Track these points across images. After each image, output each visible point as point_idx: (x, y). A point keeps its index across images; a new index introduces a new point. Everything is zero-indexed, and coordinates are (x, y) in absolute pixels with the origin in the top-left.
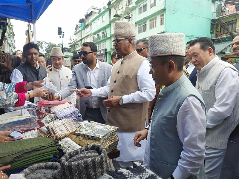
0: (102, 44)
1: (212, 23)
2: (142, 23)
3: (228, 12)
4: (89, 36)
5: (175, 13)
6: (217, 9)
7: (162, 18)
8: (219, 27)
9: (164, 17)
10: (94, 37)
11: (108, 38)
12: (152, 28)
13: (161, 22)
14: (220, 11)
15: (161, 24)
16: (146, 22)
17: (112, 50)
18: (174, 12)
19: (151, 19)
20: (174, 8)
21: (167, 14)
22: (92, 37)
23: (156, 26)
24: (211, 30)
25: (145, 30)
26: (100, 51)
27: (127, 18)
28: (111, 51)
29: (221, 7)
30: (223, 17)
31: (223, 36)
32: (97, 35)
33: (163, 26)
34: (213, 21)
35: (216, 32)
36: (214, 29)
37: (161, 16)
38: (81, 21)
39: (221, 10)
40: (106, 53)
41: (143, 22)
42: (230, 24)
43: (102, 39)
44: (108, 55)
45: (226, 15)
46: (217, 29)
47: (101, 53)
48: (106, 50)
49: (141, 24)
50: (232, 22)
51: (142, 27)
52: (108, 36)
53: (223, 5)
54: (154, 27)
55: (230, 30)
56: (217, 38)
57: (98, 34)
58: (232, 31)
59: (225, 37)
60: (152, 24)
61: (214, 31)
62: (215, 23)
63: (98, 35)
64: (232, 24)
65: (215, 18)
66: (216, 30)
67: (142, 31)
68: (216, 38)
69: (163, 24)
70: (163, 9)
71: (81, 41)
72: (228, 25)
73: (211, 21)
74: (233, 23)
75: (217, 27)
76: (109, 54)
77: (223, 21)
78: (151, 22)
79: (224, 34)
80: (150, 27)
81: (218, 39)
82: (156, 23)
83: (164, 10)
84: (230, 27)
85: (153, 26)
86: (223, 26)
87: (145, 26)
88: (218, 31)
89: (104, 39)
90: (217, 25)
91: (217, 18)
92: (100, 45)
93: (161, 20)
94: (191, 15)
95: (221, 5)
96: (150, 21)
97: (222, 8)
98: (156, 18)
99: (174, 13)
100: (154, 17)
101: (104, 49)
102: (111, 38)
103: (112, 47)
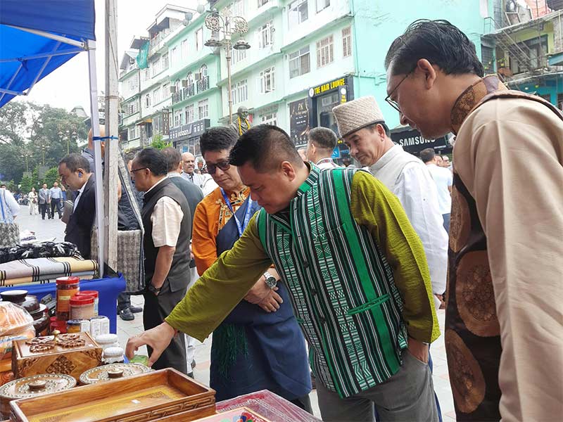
0: (196, 105)
1: (484, 45)
2: (298, 50)
3: (527, 14)
4: (162, 86)
5: (380, 23)
6: (495, 7)
7: (346, 37)
8: (507, 57)
9: (352, 35)
10: (173, 89)
11: (214, 91)
12: (323, 64)
13: (345, 49)
14: (505, 13)
15: (345, 54)
16: (308, 48)
17: (223, 123)
18: (376, 22)
19: (319, 40)
20: (377, 12)
21: (358, 27)
22: (168, 86)
23: (332, 60)
25: (305, 68)
26: (191, 126)
27: (241, 48)
29: (506, 4)
30: (513, 28)
31: (517, 78)
32: (183, 81)
33: (351, 59)
34: (487, 39)
35: (499, 67)
36: (492, 62)
37: (343, 31)
38: (139, 44)
39: (508, 9)
41: (301, 48)
42: (532, 47)
43: (196, 93)
45: (521, 23)
46: (501, 60)
47: (195, 131)
48: (207, 122)
49: (296, 54)
50: (534, 42)
51: (299, 61)
52: (213, 85)
54: (327, 62)
55: (534, 64)
57: (185, 79)
59: (520, 80)
60: (323, 54)
61: (492, 66)
62: (492, 44)
63: (185, 83)
64: (537, 47)
65: (491, 33)
66: (499, 64)
67: (300, 71)
69: (349, 53)
70: (347, 16)
71: (138, 100)
72: (524, 49)
73: (482, 39)
74: (540, 45)
75: (500, 56)
77: (512, 41)
78: (320, 49)
79: (519, 72)
80: (319, 61)
82: (332, 50)
83: (349, 18)
84: (533, 57)
85: (325, 59)
86: (514, 52)
87: (306, 57)
88: (502, 65)
89: (201, 92)
90: (500, 50)
91: (496, 32)
92: (190, 110)
93: (344, 44)
96: (318, 45)
97: (508, 6)
98: (331, 38)
99: (376, 25)
100: (327, 35)
101: (202, 121)
102: (219, 89)
103: (224, 116)
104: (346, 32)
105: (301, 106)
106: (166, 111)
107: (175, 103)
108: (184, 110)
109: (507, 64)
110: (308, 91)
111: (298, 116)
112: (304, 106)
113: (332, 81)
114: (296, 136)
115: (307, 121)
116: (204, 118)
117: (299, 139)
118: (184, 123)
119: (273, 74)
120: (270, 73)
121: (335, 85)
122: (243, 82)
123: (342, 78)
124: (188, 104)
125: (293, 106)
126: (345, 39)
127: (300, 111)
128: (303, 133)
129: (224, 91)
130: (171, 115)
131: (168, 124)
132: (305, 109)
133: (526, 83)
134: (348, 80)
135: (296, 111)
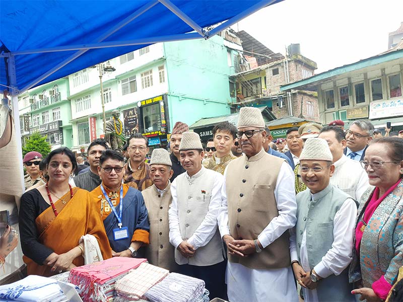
0: (50, 112)
1: (231, 81)
2: (128, 77)
3: (248, 66)
4: (22, 98)
5: (180, 65)
6: (234, 61)
7: (161, 71)
8: (240, 88)
9: (165, 69)
10: (32, 101)
11: (64, 102)
12: (146, 87)
13: (161, 79)
14: (239, 65)
15: (161, 82)
16: (135, 77)
17: (73, 123)
18: (178, 64)
19: (143, 72)
20: (178, 58)
21: (169, 65)
22: (28, 99)
23: (152, 84)
24: (231, 91)
25: (134, 89)
26: (47, 125)
27: (109, 71)
28: (70, 124)
29: (239, 60)
30: (245, 73)
31: (247, 100)
32: (40, 95)
33: (165, 84)
34: (232, 78)
35: (237, 94)
36: (234, 90)
37: (159, 68)
39: (240, 63)
40: (61, 130)
41: (130, 76)
42: (254, 83)
43: (50, 104)
44: (65, 132)
45: (247, 71)
46: (238, 90)
47: (51, 128)
48: (60, 123)
49: (127, 80)
50: (255, 81)
51: (129, 85)
52: (64, 97)
53: (242, 57)
54: (149, 86)
55: (255, 92)
56: (240, 103)
57: (41, 94)
58: (257, 93)
59: (248, 101)
60: (146, 81)
61: (234, 92)
62: (234, 81)
63: (41, 97)
64: (256, 83)
65: (234, 75)
66: (237, 92)
67: (129, 91)
68: (238, 103)
69: (164, 81)
70: (162, 58)
72: (251, 84)
73: (229, 78)
74: (258, 82)
75: (238, 88)
76: (67, 130)
77: (245, 79)
78: (144, 77)
79: (247, 97)
80: (143, 85)
81: (242, 104)
82: (151, 79)
83: (163, 60)
84: (254, 88)
85: (148, 83)
86: (245, 85)
87: (133, 83)
88: (239, 92)
89: (54, 103)
90: (237, 84)
91: (236, 74)
92: (46, 114)
93: (160, 76)
94: (203, 69)
95: (239, 56)
96: (142, 75)
97: (240, 62)
98: (151, 72)
99: (178, 66)
100: (148, 70)
101: (56, 122)
102: (69, 101)
103: (73, 118)
104: (161, 68)
105: (131, 112)
106: (26, 116)
107: (33, 110)
108: (40, 116)
109: (241, 92)
110: (136, 104)
111: (130, 119)
112: (134, 112)
113: (154, 98)
114: (128, 131)
115: (136, 122)
116: (57, 120)
117: (131, 133)
118: (41, 123)
119: (110, 92)
120: (108, 92)
121: (156, 100)
122: (87, 97)
123: (160, 96)
124: (44, 111)
125: (126, 112)
126: (160, 73)
127: (131, 115)
128: (134, 129)
129: (73, 103)
130: (30, 118)
131: (28, 124)
132: (134, 114)
133: (252, 102)
134: (164, 97)
135: (128, 115)
